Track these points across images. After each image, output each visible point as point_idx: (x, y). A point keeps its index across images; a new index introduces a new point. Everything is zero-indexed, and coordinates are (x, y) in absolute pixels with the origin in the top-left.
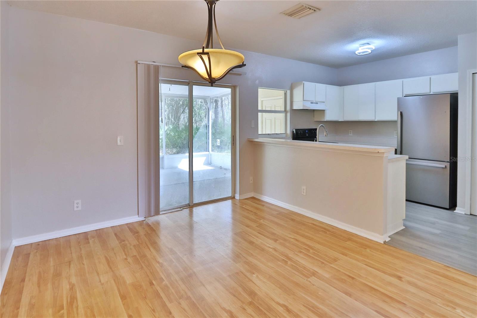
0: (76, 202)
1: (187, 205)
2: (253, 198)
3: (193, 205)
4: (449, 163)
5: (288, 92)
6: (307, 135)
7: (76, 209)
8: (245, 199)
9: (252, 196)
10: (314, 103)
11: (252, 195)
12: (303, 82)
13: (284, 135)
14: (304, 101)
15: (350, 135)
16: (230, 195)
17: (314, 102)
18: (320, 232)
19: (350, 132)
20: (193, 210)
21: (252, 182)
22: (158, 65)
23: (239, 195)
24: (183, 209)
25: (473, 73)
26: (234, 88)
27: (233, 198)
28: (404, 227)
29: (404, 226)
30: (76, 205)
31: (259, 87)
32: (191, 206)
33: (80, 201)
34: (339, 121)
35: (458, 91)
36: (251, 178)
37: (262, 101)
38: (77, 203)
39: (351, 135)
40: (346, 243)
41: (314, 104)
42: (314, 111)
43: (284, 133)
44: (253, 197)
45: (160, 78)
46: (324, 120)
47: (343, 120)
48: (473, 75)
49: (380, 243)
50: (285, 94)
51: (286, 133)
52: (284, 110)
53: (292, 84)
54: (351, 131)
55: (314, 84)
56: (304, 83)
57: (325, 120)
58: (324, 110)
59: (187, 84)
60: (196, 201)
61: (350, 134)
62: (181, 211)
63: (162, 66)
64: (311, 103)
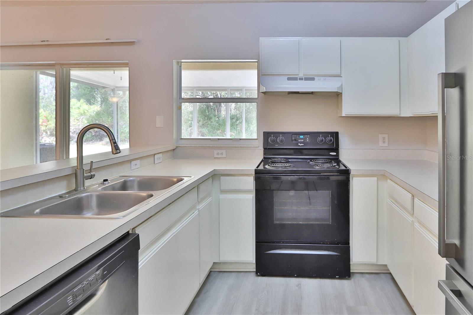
10: (301, 79)
12: (260, 38)
13: (255, 143)
14: (264, 76)
17: (301, 75)
41: (299, 81)
43: (256, 138)
56: (261, 41)
57: (344, 116)
64: (289, 79)
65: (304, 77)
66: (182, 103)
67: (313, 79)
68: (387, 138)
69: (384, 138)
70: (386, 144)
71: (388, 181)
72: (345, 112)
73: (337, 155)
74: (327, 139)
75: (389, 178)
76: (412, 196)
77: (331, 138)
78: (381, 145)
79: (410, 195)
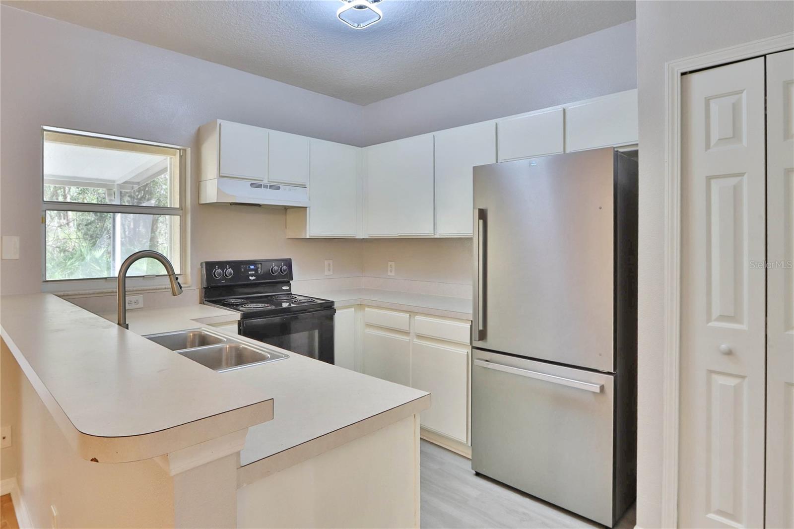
4: (612, 377)
5: (189, 152)
6: (250, 278)
10: (266, 187)
12: (219, 121)
14: (222, 179)
15: (389, 274)
17: (265, 182)
21: (7, 442)
25: (683, 74)
34: (357, 237)
35: (637, 144)
39: (393, 274)
41: (263, 189)
42: (286, 210)
46: (306, 235)
47: (367, 237)
48: (681, 79)
52: (179, 206)
53: (199, 130)
54: (393, 264)
56: (220, 125)
57: (308, 237)
58: (306, 207)
61: (391, 272)
64: (253, 185)
65: (268, 185)
66: (47, 211)
67: (278, 188)
68: (331, 264)
69: (329, 264)
70: (331, 273)
71: (367, 309)
72: (310, 232)
73: (290, 290)
74: (281, 268)
75: (369, 306)
76: (410, 316)
77: (285, 266)
78: (326, 273)
79: (408, 315)
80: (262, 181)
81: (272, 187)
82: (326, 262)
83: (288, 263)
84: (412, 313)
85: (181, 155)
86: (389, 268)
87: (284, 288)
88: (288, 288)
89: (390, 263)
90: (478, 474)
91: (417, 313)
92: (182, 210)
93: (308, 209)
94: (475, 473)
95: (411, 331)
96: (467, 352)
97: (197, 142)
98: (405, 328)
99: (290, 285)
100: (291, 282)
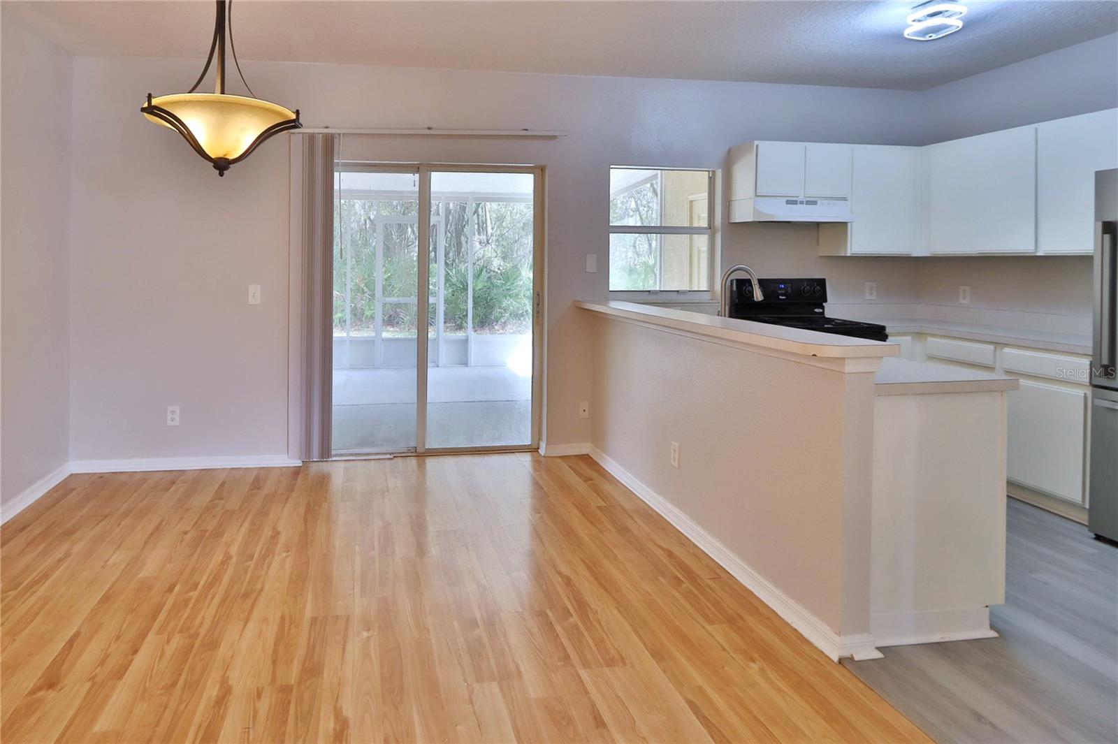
0: (170, 408)
1: (412, 451)
2: (586, 458)
3: (423, 451)
5: (719, 173)
6: (780, 297)
7: (169, 423)
8: (560, 457)
9: (585, 453)
10: (802, 203)
11: (585, 448)
12: (756, 143)
13: (707, 296)
14: (758, 198)
15: (962, 301)
16: (527, 440)
17: (801, 198)
18: (661, 579)
19: (964, 291)
20: (424, 462)
21: (586, 414)
22: (332, 134)
23: (547, 444)
24: (394, 457)
26: (539, 172)
27: (533, 450)
28: (993, 634)
29: (992, 627)
30: (169, 416)
31: (611, 166)
32: (422, 454)
33: (177, 409)
34: (914, 255)
36: (585, 405)
37: (691, 202)
38: (173, 412)
39: (967, 301)
40: (707, 626)
41: (799, 205)
42: (818, 227)
43: (705, 289)
44: (587, 455)
45: (335, 161)
46: (846, 253)
49: (829, 658)
50: (712, 180)
51: (711, 290)
52: (706, 226)
53: (729, 151)
54: (968, 288)
55: (800, 146)
56: (757, 146)
57: (849, 255)
58: (846, 223)
59: (415, 169)
60: (431, 443)
61: (964, 299)
62: (391, 461)
63: (343, 134)
64: (788, 202)
65: (805, 200)
67: (814, 203)
68: (874, 288)
69: (872, 287)
70: (874, 297)
71: (930, 339)
72: (851, 249)
73: (823, 313)
74: (814, 289)
75: (932, 335)
76: (995, 348)
77: (818, 287)
78: (868, 296)
79: (992, 347)
80: (798, 197)
81: (808, 203)
82: (867, 284)
83: (822, 283)
84: (999, 345)
85: (711, 175)
86: (961, 294)
87: (816, 310)
88: (821, 311)
89: (962, 288)
90: (1099, 538)
91: (1006, 345)
92: (710, 228)
93: (849, 224)
94: (1094, 536)
95: (997, 366)
96: (1085, 394)
97: (728, 164)
98: (989, 362)
99: (823, 308)
100: (824, 304)
